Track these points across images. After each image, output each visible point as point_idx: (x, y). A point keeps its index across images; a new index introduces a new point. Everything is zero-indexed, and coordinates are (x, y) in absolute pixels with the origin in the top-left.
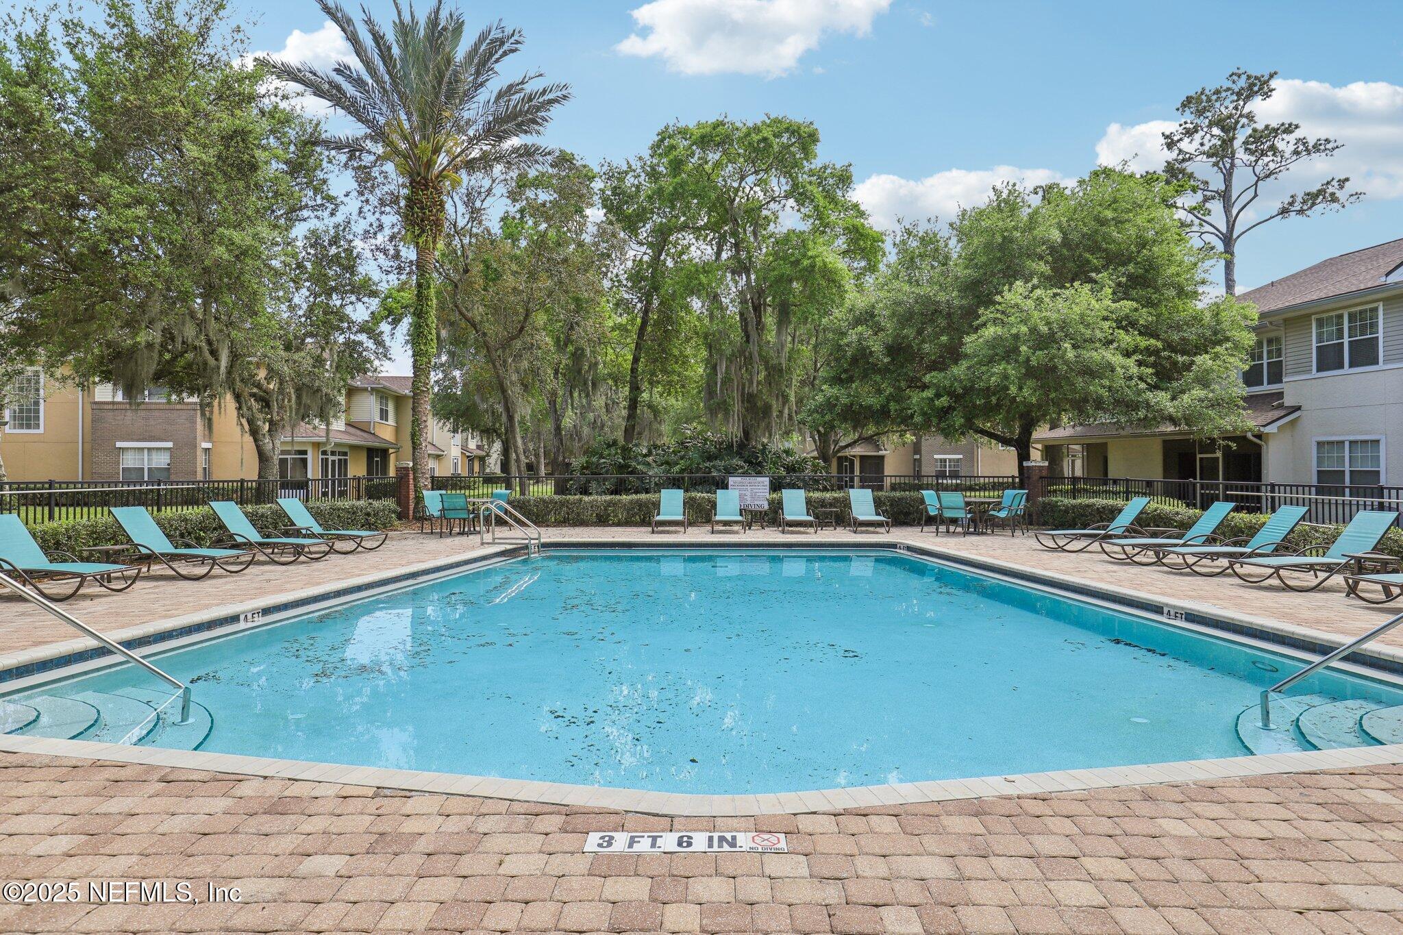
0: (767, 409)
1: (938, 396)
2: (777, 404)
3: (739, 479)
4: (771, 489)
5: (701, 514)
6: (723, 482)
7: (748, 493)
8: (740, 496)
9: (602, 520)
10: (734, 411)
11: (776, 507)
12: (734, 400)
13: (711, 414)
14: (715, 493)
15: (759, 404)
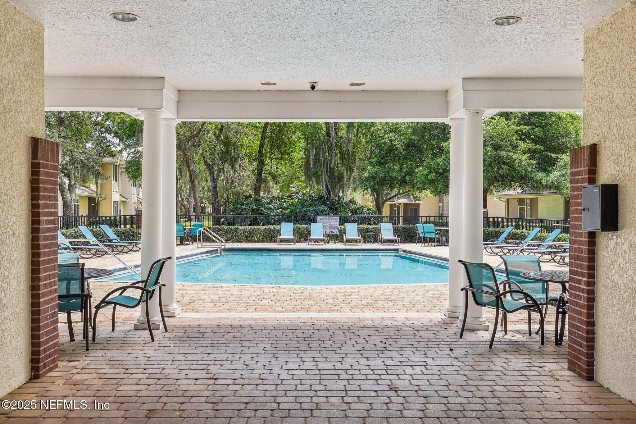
0: (341, 176)
1: (430, 173)
2: (347, 174)
3: (323, 217)
4: (340, 223)
5: (303, 236)
6: (314, 220)
7: (328, 225)
8: (323, 227)
9: (248, 239)
10: (322, 178)
11: (342, 232)
12: (322, 172)
13: (309, 180)
14: (310, 225)
15: (336, 173)
